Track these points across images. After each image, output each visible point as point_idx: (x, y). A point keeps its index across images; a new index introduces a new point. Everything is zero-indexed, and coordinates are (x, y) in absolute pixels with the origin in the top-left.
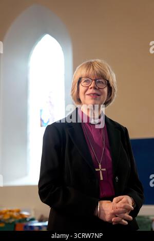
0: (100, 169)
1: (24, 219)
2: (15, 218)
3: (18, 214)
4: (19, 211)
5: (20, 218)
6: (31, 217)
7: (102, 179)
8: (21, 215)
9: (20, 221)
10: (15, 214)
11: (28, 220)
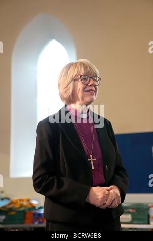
0: (92, 160)
1: (33, 207)
2: (25, 206)
3: (28, 203)
4: (28, 200)
5: (30, 206)
6: (39, 206)
7: (93, 168)
8: (31, 204)
9: (29, 209)
10: (25, 203)
11: (37, 208)
